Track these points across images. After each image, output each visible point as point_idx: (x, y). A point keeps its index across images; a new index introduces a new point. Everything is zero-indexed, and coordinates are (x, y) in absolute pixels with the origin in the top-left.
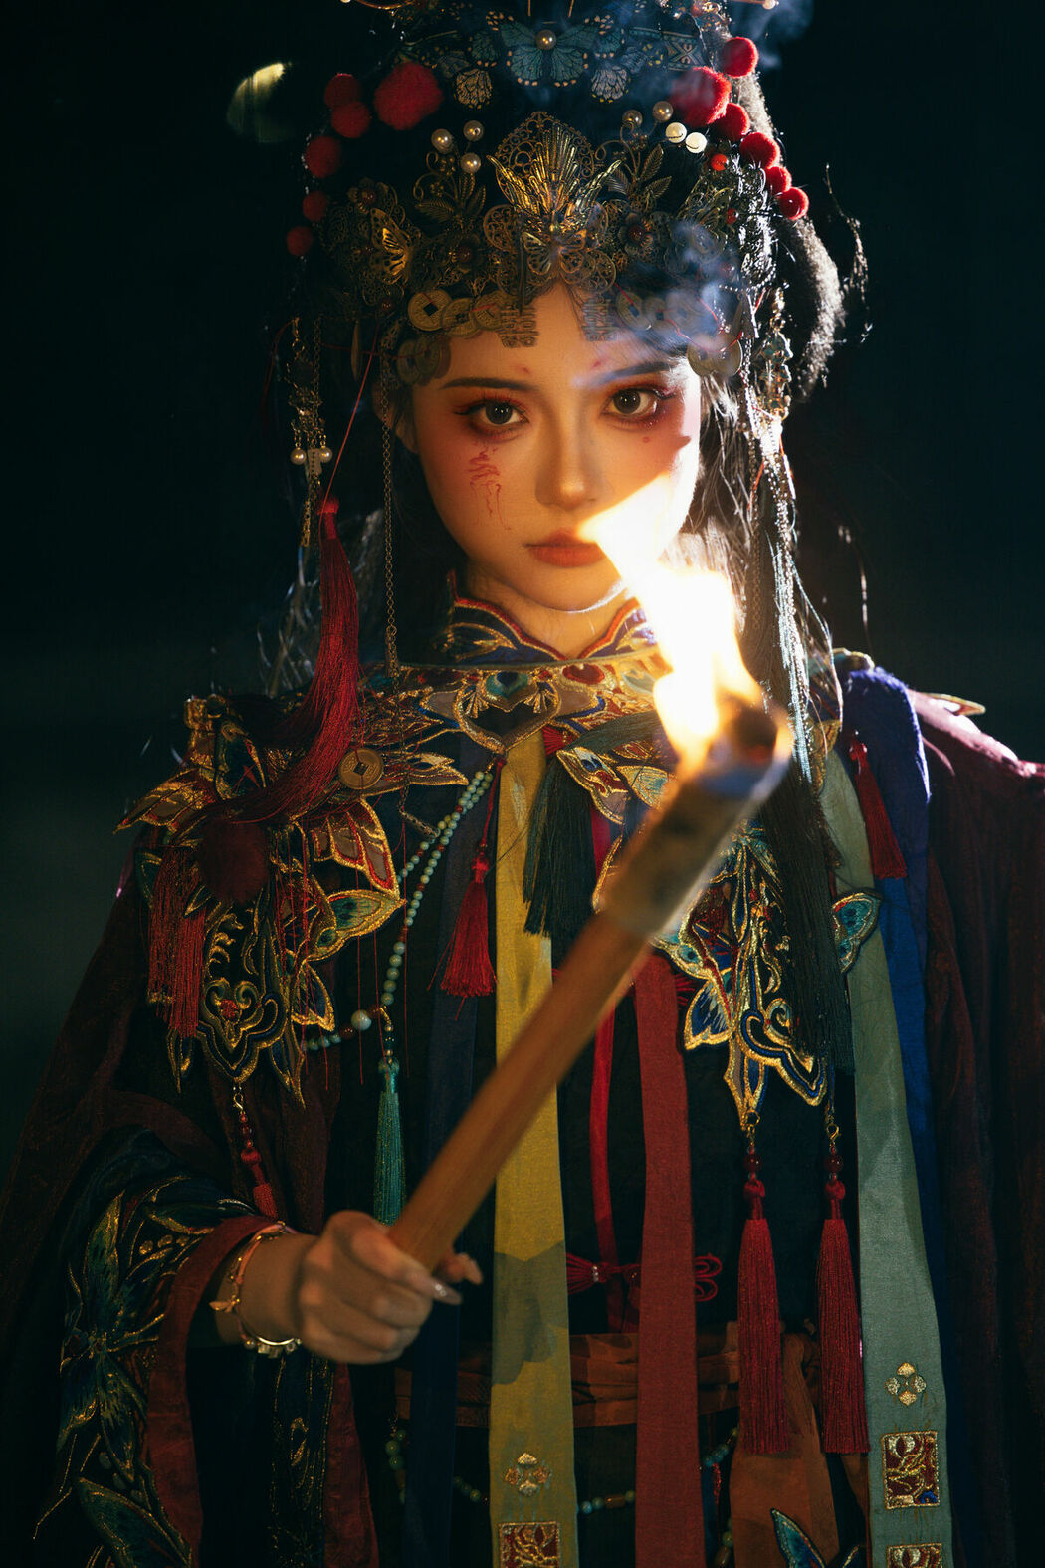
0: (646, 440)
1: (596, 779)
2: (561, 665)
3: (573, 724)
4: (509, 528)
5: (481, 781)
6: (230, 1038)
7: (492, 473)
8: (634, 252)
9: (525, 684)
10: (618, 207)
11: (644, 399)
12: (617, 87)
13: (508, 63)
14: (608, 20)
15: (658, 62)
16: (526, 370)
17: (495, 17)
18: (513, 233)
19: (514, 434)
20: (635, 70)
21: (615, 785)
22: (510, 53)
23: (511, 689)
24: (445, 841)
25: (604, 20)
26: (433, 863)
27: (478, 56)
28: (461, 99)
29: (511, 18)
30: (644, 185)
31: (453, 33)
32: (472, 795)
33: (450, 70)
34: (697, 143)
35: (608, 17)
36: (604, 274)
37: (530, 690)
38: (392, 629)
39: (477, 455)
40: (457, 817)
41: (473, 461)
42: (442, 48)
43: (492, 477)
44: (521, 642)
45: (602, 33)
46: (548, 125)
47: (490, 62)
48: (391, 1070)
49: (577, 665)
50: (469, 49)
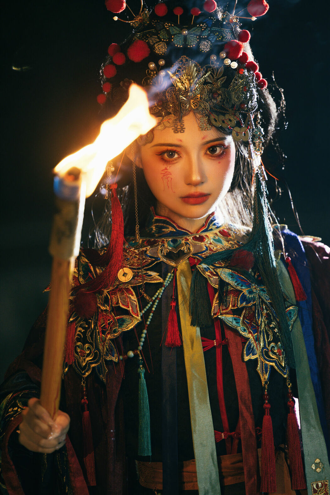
0: (219, 163)
1: (209, 274)
2: (191, 236)
3: (199, 256)
4: (175, 192)
5: (170, 276)
6: (82, 362)
7: (169, 174)
8: (215, 101)
9: (180, 243)
10: (210, 87)
11: (218, 149)
12: (208, 47)
13: (172, 40)
14: (205, 25)
15: (220, 39)
16: (181, 141)
17: (168, 25)
18: (176, 96)
19: (177, 161)
20: (213, 41)
21: (214, 275)
22: (173, 37)
23: (176, 245)
24: (160, 296)
25: (203, 25)
26: (156, 304)
27: (162, 38)
28: (156, 52)
29: (173, 25)
30: (218, 79)
31: (153, 30)
32: (167, 281)
33: (152, 42)
34: (234, 65)
35: (205, 24)
36: (206, 109)
37: (182, 245)
38: (138, 226)
39: (164, 168)
40: (163, 288)
41: (163, 170)
42: (149, 35)
43: (169, 176)
44: (178, 229)
45: (203, 29)
46: (187, 60)
47: (166, 40)
48: (142, 371)
49: (196, 236)
50: (159, 35)
